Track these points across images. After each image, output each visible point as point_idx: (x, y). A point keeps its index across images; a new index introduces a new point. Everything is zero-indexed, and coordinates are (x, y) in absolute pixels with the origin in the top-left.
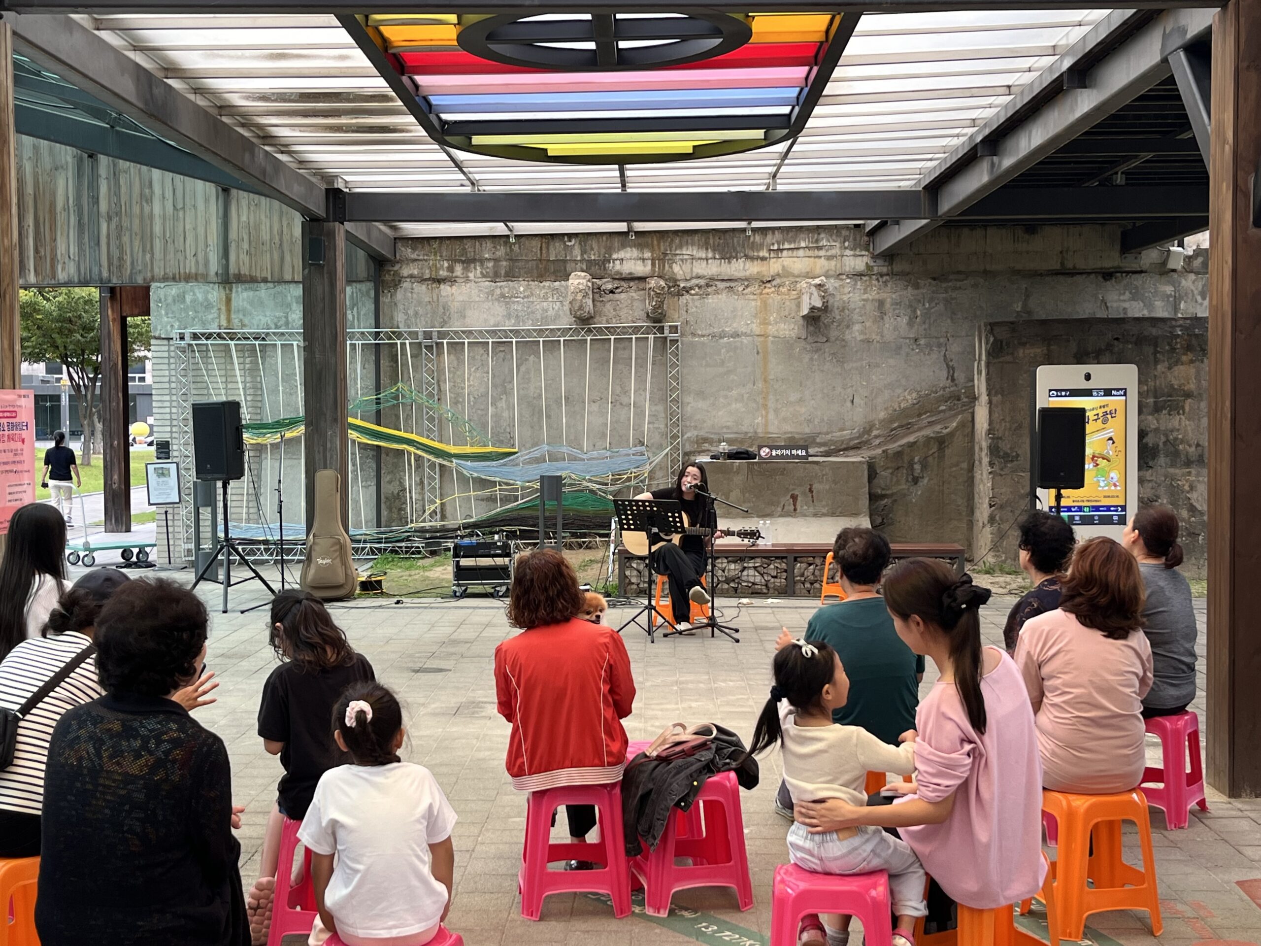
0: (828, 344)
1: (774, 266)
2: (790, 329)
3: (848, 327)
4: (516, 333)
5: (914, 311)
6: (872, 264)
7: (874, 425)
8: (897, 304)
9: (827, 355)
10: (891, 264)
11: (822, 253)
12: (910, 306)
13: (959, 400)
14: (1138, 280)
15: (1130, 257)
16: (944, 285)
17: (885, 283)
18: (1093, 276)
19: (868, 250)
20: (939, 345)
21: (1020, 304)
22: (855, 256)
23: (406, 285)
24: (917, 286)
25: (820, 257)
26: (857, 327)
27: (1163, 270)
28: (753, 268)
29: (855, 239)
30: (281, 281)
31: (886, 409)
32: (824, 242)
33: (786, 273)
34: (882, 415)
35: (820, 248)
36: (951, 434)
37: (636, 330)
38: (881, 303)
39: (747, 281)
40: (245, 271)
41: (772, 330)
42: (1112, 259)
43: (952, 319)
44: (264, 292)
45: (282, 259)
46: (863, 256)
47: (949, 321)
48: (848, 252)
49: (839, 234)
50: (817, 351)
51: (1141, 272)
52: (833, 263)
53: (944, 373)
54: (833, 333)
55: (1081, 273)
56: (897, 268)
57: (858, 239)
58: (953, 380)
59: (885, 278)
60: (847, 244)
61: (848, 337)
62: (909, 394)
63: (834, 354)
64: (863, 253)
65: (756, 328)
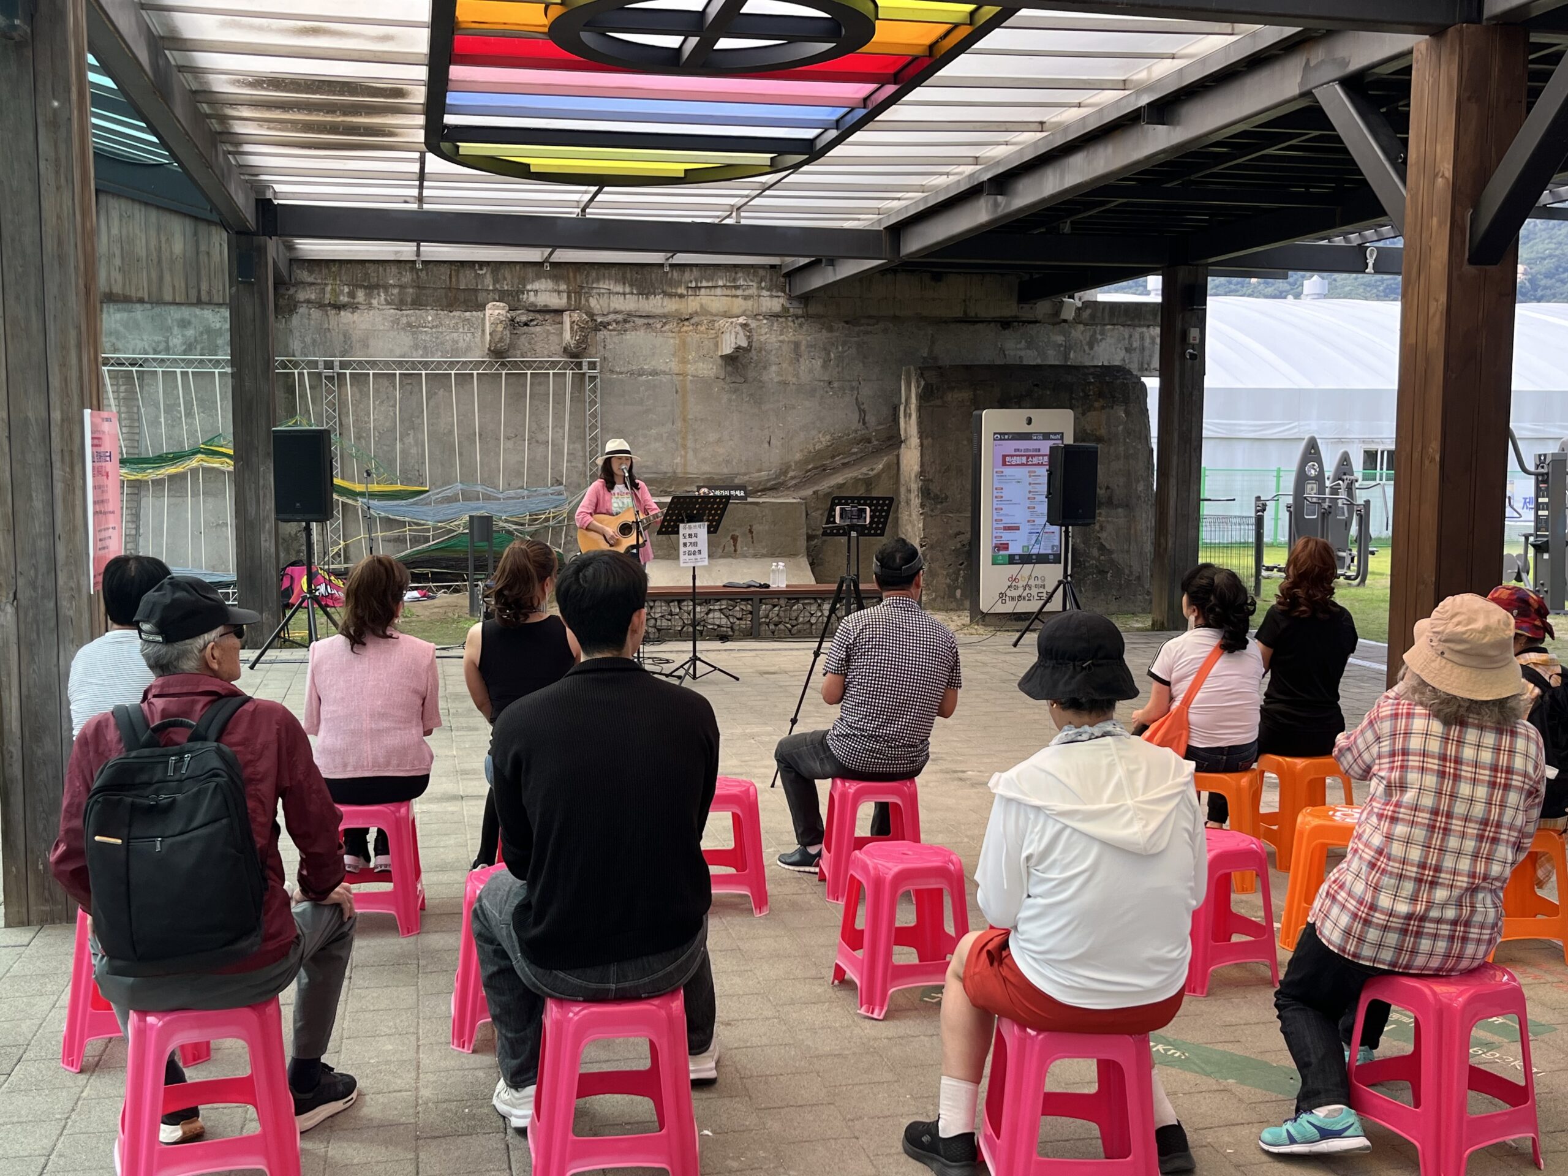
0: (745, 385)
1: (692, 304)
2: (708, 369)
3: (765, 368)
4: (426, 365)
5: (829, 354)
6: (788, 305)
7: (790, 466)
8: (811, 346)
9: (744, 396)
10: (806, 306)
11: (739, 292)
12: (825, 349)
13: (869, 442)
14: (1033, 329)
15: (1027, 307)
16: (857, 329)
17: (801, 325)
18: (992, 325)
19: (784, 292)
20: (852, 389)
21: (926, 350)
22: (771, 296)
23: (302, 310)
24: (831, 329)
25: (737, 296)
26: (774, 368)
27: (1056, 319)
28: (671, 305)
29: (771, 280)
30: (159, 302)
31: (801, 451)
32: (741, 282)
33: (704, 311)
34: (798, 456)
35: (737, 287)
36: (878, 476)
37: (554, 365)
38: (797, 345)
39: (665, 318)
40: (117, 289)
41: (691, 369)
42: (1010, 309)
43: (863, 363)
44: (139, 313)
45: (161, 279)
46: (778, 297)
47: (861, 365)
48: (765, 293)
49: (755, 274)
50: (735, 392)
51: (1036, 322)
52: (750, 303)
53: (856, 416)
54: (751, 374)
55: (982, 322)
56: (812, 310)
57: (774, 279)
58: (864, 423)
59: (800, 320)
60: (763, 284)
61: (765, 378)
62: (824, 435)
63: (751, 395)
64: (780, 294)
65: (674, 366)
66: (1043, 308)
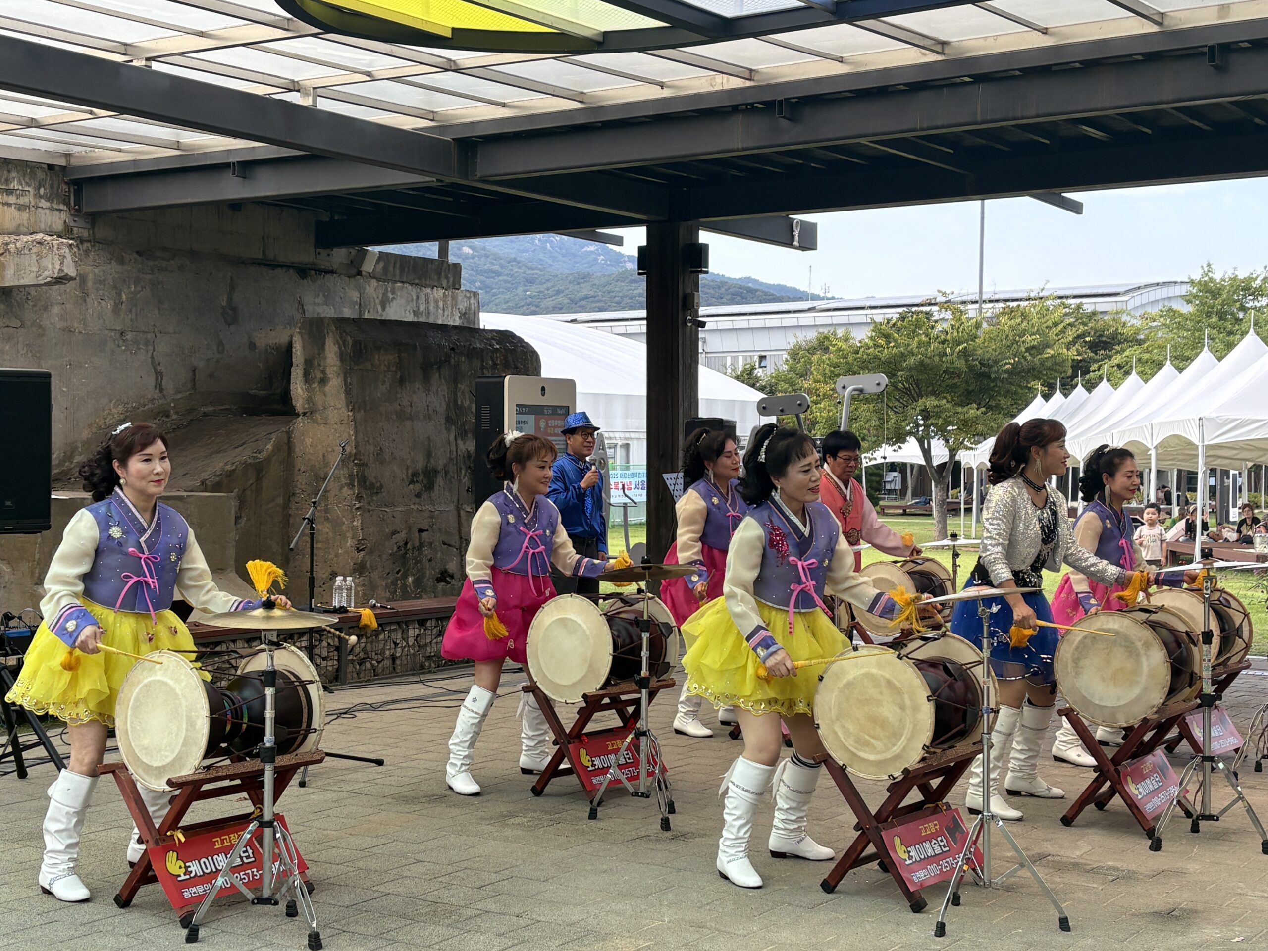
0: (22, 331)
3: (46, 308)
5: (120, 295)
6: (72, 224)
7: (77, 448)
8: (100, 282)
9: (20, 346)
10: (93, 227)
11: (12, 199)
12: (115, 287)
13: (168, 416)
14: (330, 280)
16: (151, 263)
17: (87, 252)
18: (291, 271)
19: (67, 204)
20: (147, 343)
21: (225, 298)
22: (51, 209)
24: (121, 262)
25: (9, 205)
26: (56, 310)
29: (52, 186)
31: (90, 426)
32: (15, 185)
34: (85, 434)
35: (10, 192)
36: (268, 459)
38: (84, 279)
42: (306, 255)
43: (159, 309)
46: (60, 210)
47: (156, 311)
48: (44, 203)
49: (33, 175)
50: (9, 340)
52: (25, 215)
53: (151, 381)
54: (29, 315)
55: (282, 266)
56: (100, 233)
57: (56, 186)
58: (161, 390)
59: (86, 245)
60: (42, 191)
61: (46, 323)
62: (116, 407)
63: (29, 345)
64: (62, 207)
66: (339, 255)
